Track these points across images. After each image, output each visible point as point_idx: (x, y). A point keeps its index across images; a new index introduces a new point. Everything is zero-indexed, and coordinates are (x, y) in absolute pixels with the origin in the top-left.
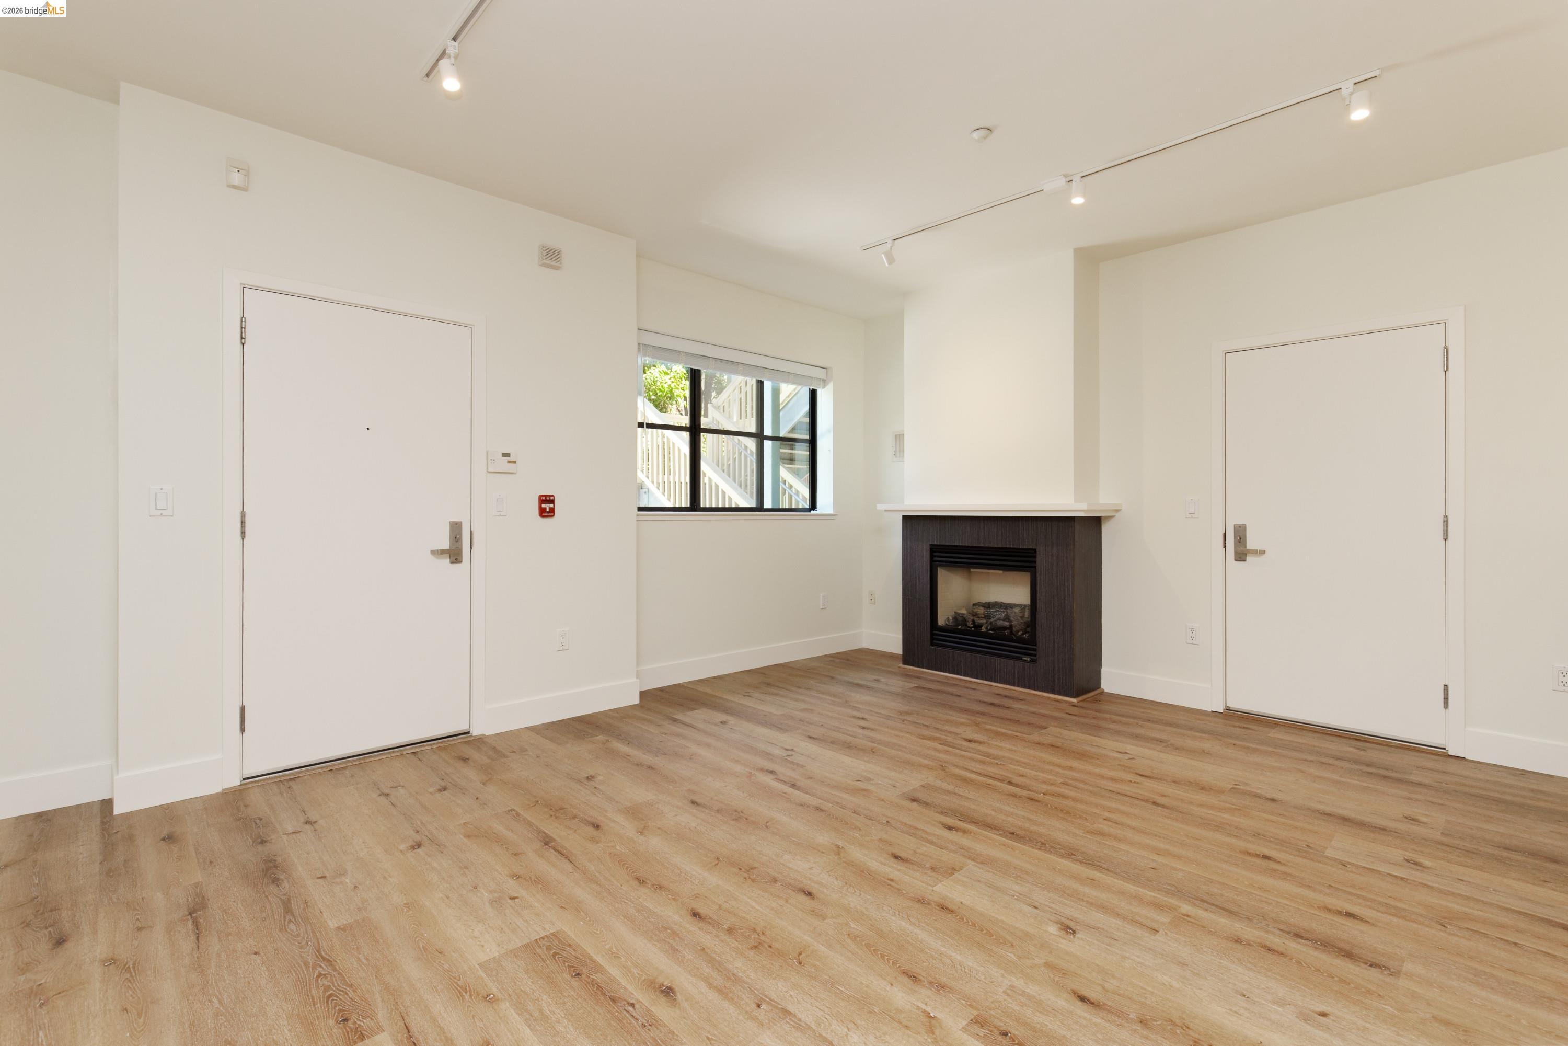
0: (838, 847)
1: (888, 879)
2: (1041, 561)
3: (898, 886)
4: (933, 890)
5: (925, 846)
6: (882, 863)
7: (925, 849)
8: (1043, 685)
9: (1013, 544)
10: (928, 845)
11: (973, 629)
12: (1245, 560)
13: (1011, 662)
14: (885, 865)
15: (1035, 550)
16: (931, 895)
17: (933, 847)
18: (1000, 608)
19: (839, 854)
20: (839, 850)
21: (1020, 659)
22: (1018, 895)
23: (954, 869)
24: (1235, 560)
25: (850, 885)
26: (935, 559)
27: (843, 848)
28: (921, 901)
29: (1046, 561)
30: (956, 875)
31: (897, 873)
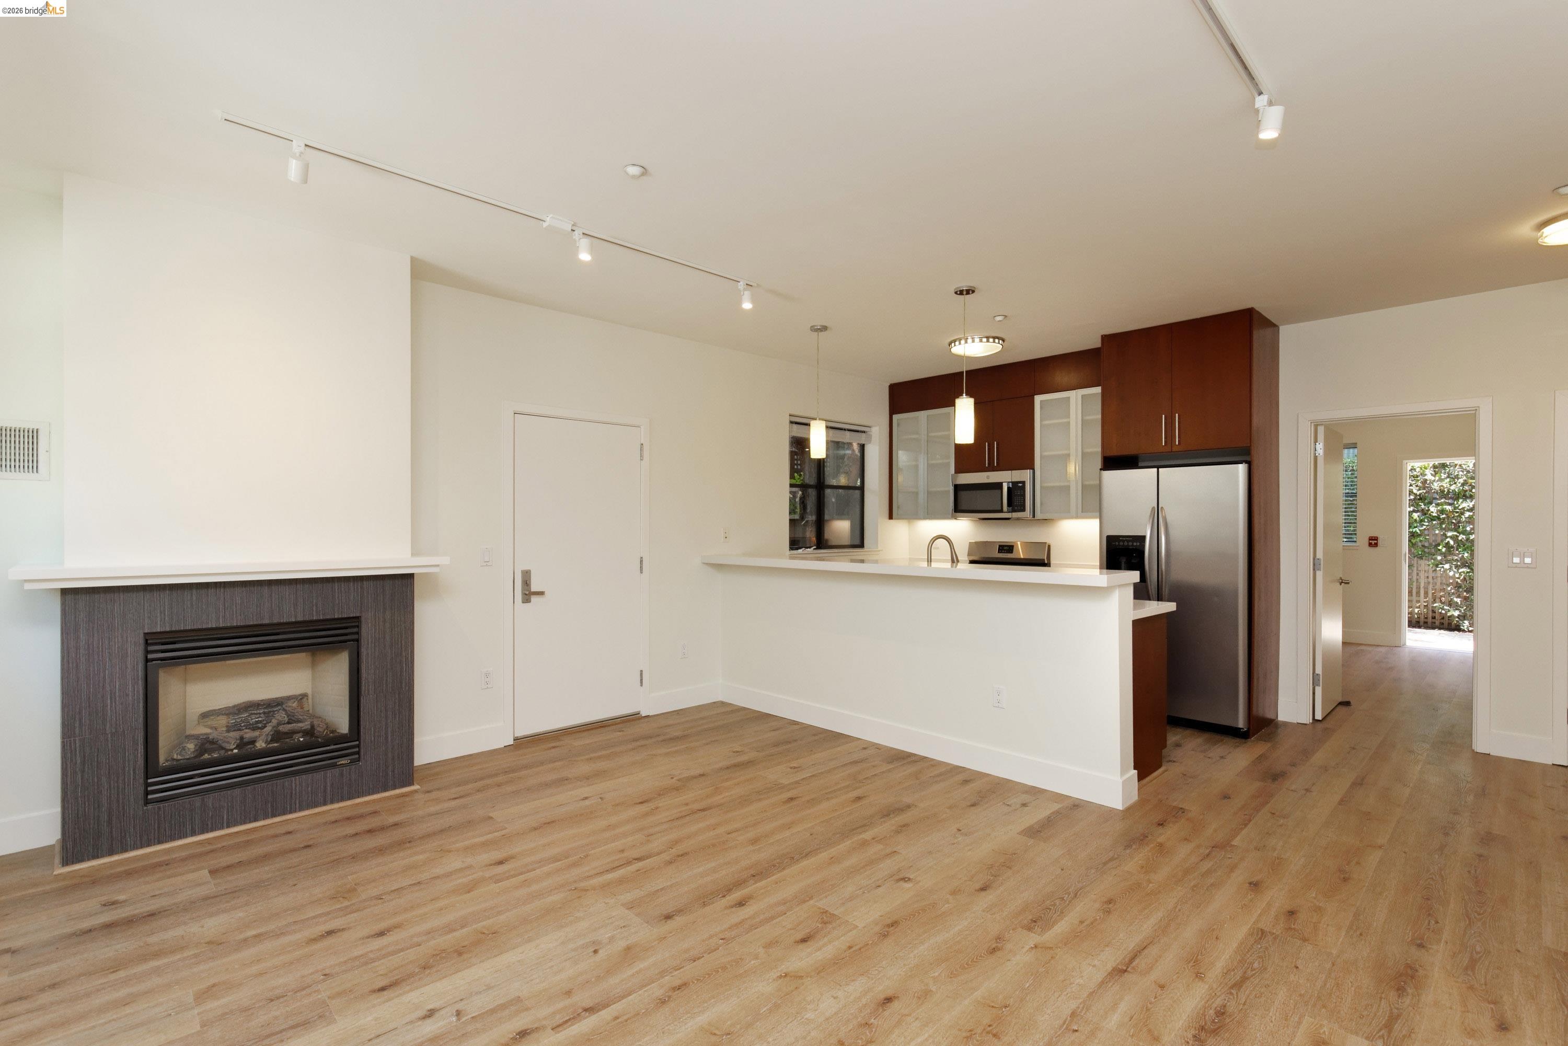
2: (367, 631)
8: (371, 786)
9: (323, 615)
11: (236, 751)
12: (530, 602)
13: (319, 776)
15: (358, 618)
18: (257, 709)
21: (334, 766)
24: (523, 602)
26: (150, 656)
29: (375, 630)
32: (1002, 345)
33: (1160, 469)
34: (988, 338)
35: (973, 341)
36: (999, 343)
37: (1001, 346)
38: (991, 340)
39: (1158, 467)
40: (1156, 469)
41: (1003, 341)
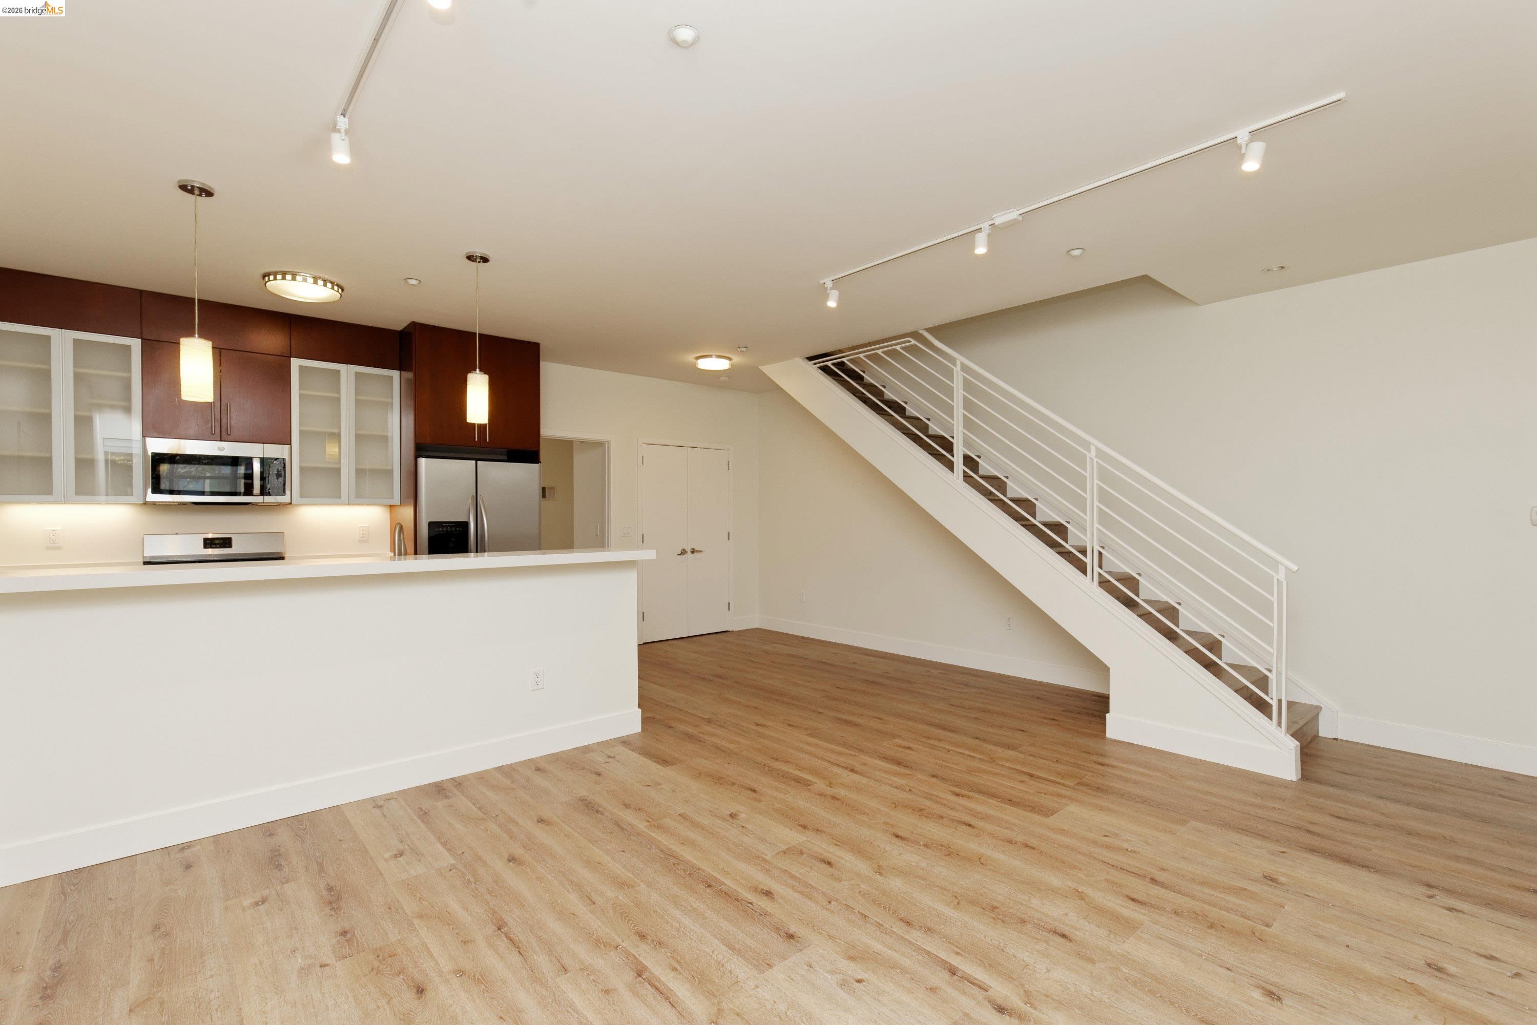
0: (880, 874)
1: (839, 845)
3: (834, 841)
4: (808, 837)
5: (800, 874)
6: (842, 858)
7: (801, 871)
10: (797, 875)
14: (840, 857)
16: (810, 835)
17: (793, 873)
19: (878, 866)
20: (879, 871)
22: (748, 834)
23: (785, 853)
25: (868, 841)
27: (876, 873)
28: (818, 831)
30: (785, 848)
31: (832, 851)
32: (340, 294)
33: (478, 462)
34: (325, 281)
35: (305, 280)
36: (338, 291)
37: (340, 296)
38: (329, 285)
39: (477, 460)
40: (474, 461)
41: (343, 290)
